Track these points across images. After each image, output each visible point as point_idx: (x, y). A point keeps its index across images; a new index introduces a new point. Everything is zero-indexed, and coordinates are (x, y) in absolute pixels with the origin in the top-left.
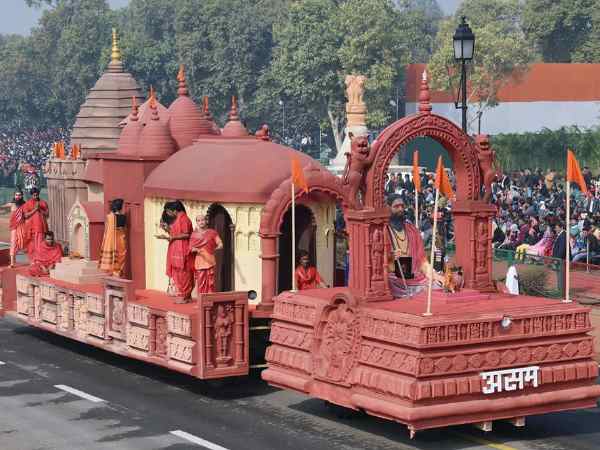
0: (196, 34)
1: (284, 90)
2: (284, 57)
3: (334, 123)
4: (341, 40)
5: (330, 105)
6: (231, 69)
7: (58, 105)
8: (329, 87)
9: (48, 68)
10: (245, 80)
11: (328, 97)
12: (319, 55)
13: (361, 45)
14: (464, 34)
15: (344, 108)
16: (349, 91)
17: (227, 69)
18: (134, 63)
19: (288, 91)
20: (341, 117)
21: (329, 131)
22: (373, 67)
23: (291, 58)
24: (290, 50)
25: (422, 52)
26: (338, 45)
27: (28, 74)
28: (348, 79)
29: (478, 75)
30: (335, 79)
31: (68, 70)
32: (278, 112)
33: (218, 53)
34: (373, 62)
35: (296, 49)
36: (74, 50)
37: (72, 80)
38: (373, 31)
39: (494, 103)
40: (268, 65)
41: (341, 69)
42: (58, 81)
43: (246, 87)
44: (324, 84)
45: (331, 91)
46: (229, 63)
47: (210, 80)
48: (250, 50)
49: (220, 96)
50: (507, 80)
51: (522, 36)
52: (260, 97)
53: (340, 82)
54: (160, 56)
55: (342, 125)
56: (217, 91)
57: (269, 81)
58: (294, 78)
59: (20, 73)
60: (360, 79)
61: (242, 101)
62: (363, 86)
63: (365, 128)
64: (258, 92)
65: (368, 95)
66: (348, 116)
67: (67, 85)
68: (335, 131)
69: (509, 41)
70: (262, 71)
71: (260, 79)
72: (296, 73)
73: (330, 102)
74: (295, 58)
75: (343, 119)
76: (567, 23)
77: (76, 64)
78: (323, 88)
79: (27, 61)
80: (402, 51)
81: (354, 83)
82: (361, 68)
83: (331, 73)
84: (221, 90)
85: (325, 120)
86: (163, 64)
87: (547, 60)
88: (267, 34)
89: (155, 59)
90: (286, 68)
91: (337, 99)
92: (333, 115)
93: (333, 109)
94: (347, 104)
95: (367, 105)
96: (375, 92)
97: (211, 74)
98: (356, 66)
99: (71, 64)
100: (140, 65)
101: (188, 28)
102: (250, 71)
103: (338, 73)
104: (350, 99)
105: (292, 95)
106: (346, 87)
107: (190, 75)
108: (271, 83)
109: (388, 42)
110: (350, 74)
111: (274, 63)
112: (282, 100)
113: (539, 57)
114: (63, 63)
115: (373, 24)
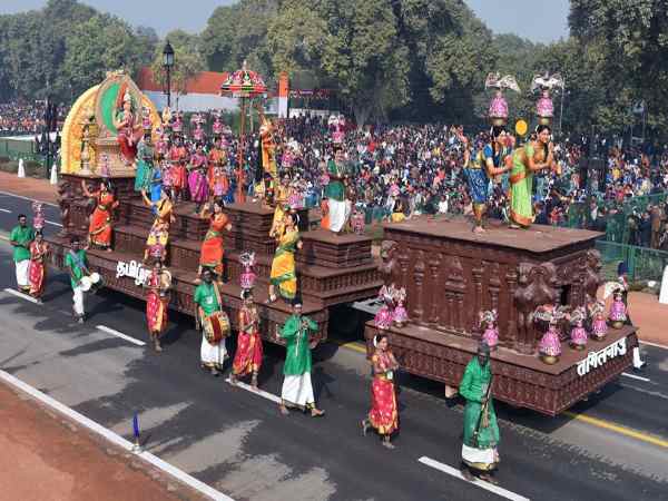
0: (22, 40)
4: (104, 50)
13: (114, 54)
14: (169, 51)
23: (76, 59)
25: (147, 61)
26: (101, 53)
28: (107, 73)
29: (177, 76)
30: (101, 73)
38: (122, 45)
39: (185, 93)
50: (191, 80)
51: (198, 55)
52: (59, 82)
58: (78, 71)
69: (192, 57)
71: (59, 71)
76: (221, 50)
80: (136, 59)
87: (211, 70)
88: (62, 43)
97: (30, 65)
101: (17, 36)
109: (129, 53)
113: (207, 68)
115: (121, 41)
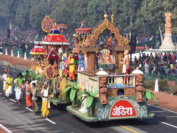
1: (145, 19)
2: (145, 6)
3: (161, 32)
5: (160, 25)
6: (128, 10)
7: (75, 24)
8: (160, 17)
9: (72, 10)
10: (133, 15)
11: (159, 22)
12: (157, 5)
15: (164, 26)
16: (166, 19)
17: (127, 10)
18: (98, 8)
19: (146, 19)
20: (163, 29)
21: (159, 35)
22: (174, 9)
24: (147, 3)
27: (66, 12)
31: (78, 10)
32: (143, 27)
33: (124, 4)
34: (174, 7)
35: (149, 2)
36: (80, 3)
37: (79, 14)
40: (140, 9)
41: (164, 10)
42: (75, 15)
43: (133, 17)
44: (158, 16)
45: (160, 19)
46: (128, 8)
47: (121, 14)
48: (134, 3)
49: (124, 21)
53: (163, 16)
54: (106, 5)
55: (163, 33)
56: (124, 19)
57: (140, 15)
59: (64, 12)
60: (170, 14)
61: (131, 23)
62: (171, 17)
63: (171, 34)
64: (136, 19)
65: (172, 21)
66: (166, 29)
67: (78, 16)
68: (161, 35)
70: (138, 11)
72: (149, 12)
73: (160, 23)
74: (149, 5)
75: (164, 30)
77: (81, 8)
78: (158, 18)
79: (66, 7)
81: (168, 16)
82: (171, 10)
83: (160, 12)
84: (125, 18)
85: (158, 30)
86: (107, 9)
89: (105, 6)
90: (146, 10)
91: (162, 22)
92: (161, 28)
93: (161, 26)
94: (165, 24)
95: (172, 25)
96: (174, 20)
98: (168, 9)
99: (79, 8)
100: (100, 9)
102: (134, 11)
103: (163, 11)
104: (166, 22)
105: (147, 20)
106: (165, 18)
107: (115, 13)
108: (141, 16)
110: (167, 12)
111: (142, 8)
112: (144, 22)
114: (77, 8)
